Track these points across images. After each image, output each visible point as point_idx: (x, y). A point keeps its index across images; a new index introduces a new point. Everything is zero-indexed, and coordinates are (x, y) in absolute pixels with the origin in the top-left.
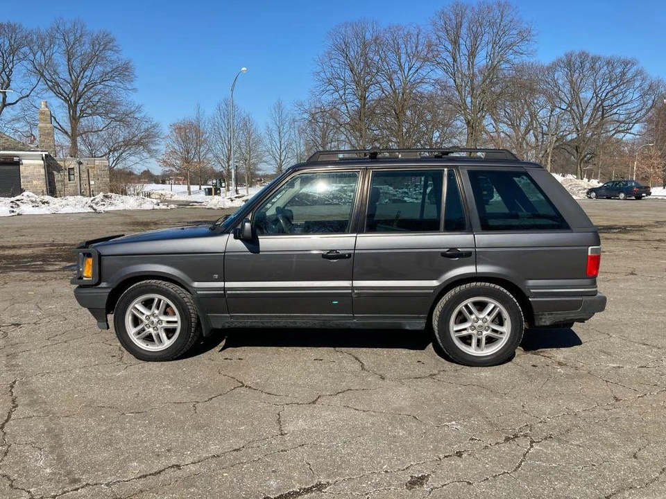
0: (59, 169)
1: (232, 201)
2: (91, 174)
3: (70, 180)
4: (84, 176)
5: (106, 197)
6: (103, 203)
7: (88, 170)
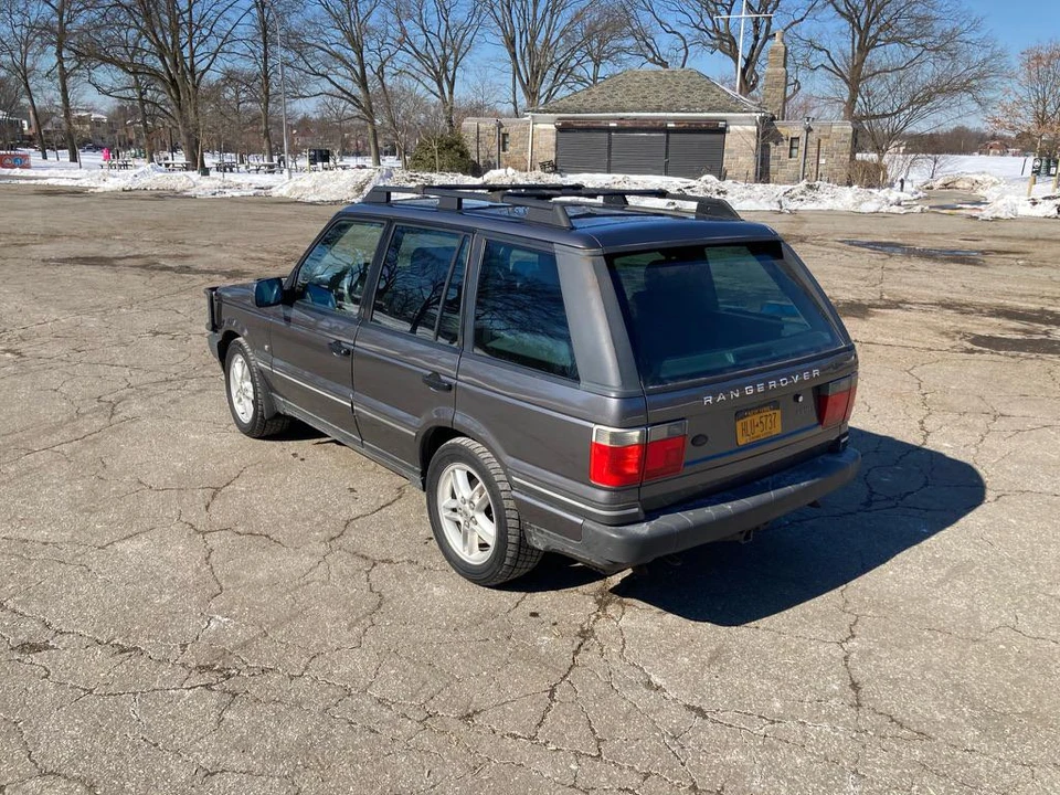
0: (778, 138)
1: (1035, 204)
2: (823, 148)
3: (790, 157)
4: (813, 150)
5: (810, 187)
6: (802, 197)
7: (820, 140)
